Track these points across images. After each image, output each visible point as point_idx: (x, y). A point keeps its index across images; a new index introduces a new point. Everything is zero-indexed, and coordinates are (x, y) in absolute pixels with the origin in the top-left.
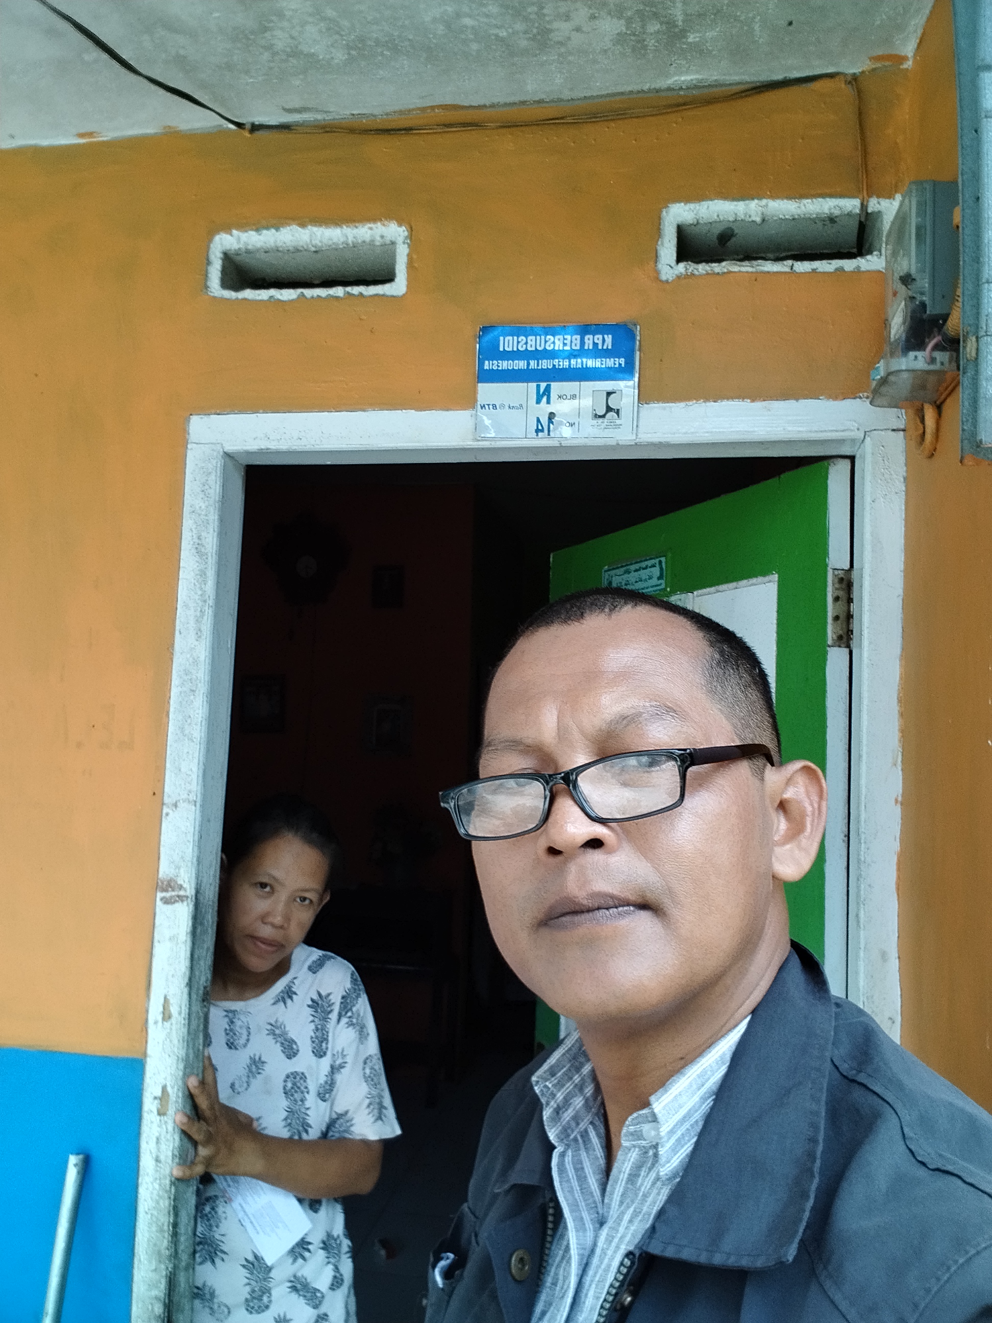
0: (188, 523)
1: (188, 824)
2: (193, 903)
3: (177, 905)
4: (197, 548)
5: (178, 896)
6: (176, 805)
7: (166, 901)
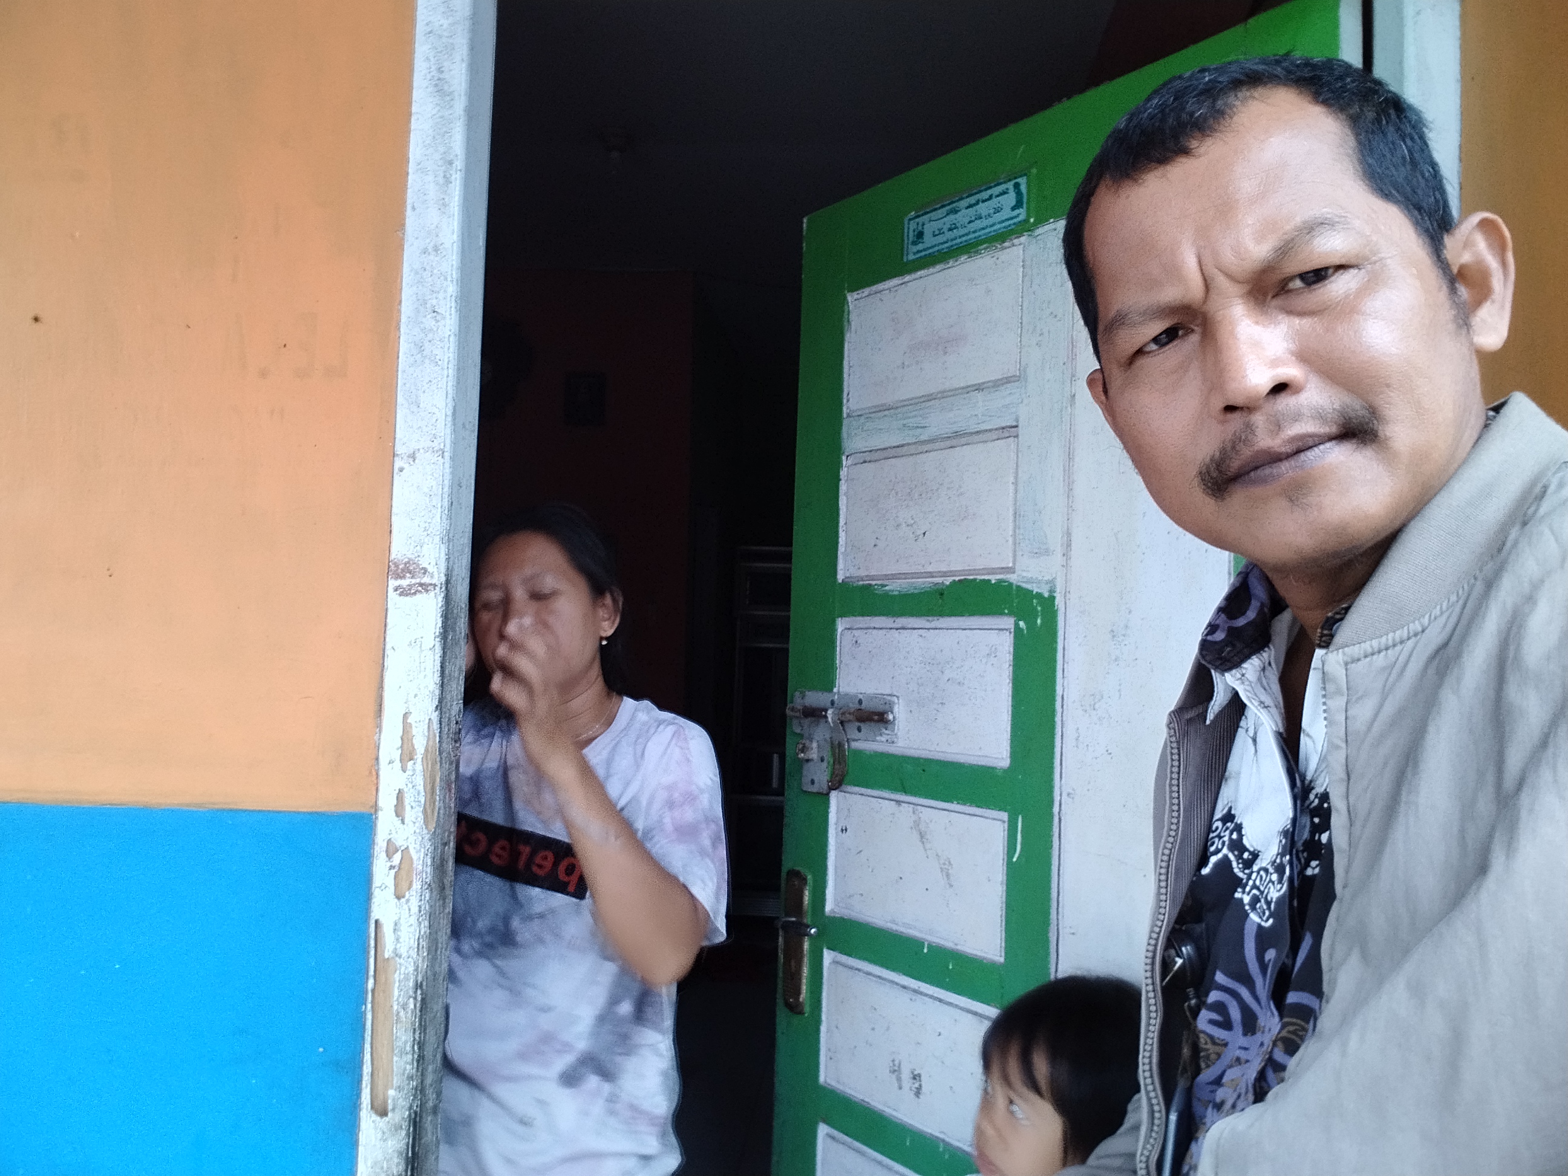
0: (423, 52)
1: (434, 483)
2: (443, 595)
3: (418, 596)
4: (436, 85)
5: (421, 585)
6: (413, 457)
7: (404, 592)
